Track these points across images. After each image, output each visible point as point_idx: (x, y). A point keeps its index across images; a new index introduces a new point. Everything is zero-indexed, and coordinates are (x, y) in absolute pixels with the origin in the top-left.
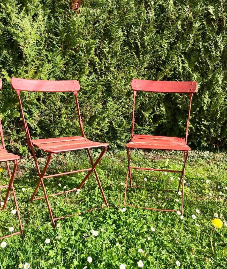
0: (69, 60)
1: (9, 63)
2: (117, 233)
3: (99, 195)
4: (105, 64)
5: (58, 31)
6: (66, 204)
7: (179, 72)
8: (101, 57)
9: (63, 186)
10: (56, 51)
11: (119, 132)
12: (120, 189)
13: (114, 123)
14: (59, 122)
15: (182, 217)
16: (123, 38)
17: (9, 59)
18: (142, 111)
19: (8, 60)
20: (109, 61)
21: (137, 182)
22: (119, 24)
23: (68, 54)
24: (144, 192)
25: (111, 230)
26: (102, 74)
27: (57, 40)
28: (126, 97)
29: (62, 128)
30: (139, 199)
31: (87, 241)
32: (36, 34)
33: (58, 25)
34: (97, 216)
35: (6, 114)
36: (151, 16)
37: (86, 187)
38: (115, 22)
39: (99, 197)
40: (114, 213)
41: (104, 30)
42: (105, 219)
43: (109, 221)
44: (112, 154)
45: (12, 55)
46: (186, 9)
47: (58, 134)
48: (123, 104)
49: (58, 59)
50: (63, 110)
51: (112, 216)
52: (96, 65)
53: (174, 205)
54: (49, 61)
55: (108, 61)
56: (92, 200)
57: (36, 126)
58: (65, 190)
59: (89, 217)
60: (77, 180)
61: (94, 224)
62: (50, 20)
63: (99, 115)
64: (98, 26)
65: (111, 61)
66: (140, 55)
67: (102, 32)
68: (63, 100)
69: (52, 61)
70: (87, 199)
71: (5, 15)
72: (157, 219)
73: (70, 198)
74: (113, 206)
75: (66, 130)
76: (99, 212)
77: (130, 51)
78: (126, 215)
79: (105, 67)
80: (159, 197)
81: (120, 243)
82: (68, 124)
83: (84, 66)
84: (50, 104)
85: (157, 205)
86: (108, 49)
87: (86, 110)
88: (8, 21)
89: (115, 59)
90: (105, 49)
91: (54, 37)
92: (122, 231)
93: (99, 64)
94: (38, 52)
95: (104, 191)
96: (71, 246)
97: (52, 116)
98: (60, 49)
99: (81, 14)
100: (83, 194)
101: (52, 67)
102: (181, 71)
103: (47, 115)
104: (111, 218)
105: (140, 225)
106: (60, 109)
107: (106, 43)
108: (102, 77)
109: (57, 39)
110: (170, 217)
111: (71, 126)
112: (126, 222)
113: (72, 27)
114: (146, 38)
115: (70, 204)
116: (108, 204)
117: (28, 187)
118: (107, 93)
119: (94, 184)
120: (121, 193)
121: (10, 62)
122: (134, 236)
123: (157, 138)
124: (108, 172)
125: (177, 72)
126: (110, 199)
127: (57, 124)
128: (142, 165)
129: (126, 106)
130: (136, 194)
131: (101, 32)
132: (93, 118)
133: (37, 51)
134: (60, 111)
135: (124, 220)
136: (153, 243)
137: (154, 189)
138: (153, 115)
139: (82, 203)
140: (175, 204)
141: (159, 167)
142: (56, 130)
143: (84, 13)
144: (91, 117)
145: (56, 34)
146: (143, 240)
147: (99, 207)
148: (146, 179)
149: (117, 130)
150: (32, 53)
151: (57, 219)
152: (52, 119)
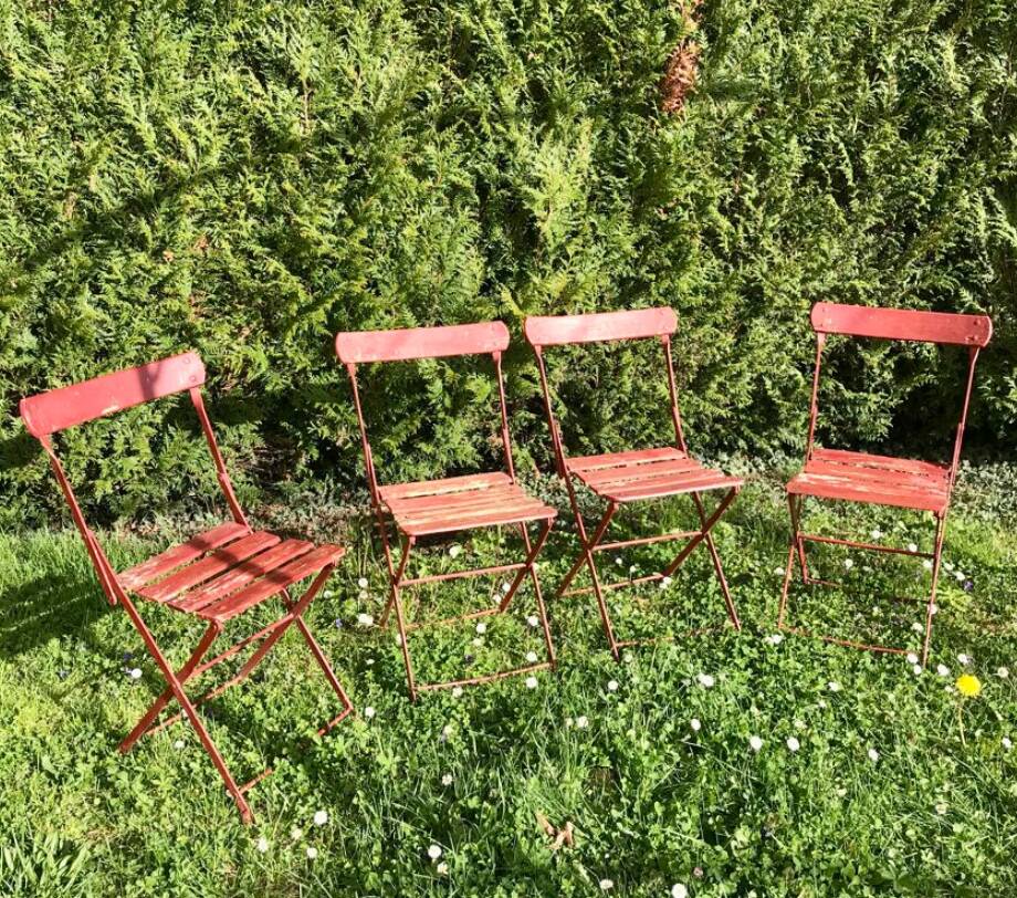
1: (505, 255)
2: (755, 688)
3: (717, 597)
4: (746, 231)
5: (623, 165)
6: (636, 612)
7: (977, 239)
8: (736, 215)
9: (628, 564)
12: (773, 584)
13: (768, 382)
14: (615, 387)
15: (917, 670)
16: (802, 161)
18: (860, 348)
20: (759, 224)
21: (823, 569)
23: (648, 219)
24: (836, 599)
25: (742, 680)
26: (736, 257)
27: (620, 186)
30: (821, 615)
31: (690, 695)
33: (625, 151)
34: (711, 647)
36: (886, 91)
37: (685, 573)
39: (718, 601)
40: (751, 644)
42: (731, 655)
43: (738, 661)
44: (762, 468)
46: (996, 63)
47: (609, 416)
49: (620, 233)
50: (627, 356)
51: (746, 650)
52: (722, 239)
53: (908, 640)
54: (598, 238)
55: (756, 223)
56: (701, 609)
57: (556, 398)
58: (635, 576)
59: (693, 647)
60: (662, 551)
61: (704, 663)
62: (606, 139)
63: (724, 365)
64: (730, 141)
65: (763, 223)
66: (851, 199)
67: (742, 152)
69: (606, 237)
70: (688, 605)
72: (854, 669)
73: (645, 597)
74: (753, 627)
75: (630, 405)
76: (717, 639)
77: (820, 192)
78: (779, 651)
79: (747, 239)
80: (874, 614)
81: (760, 707)
82: (636, 389)
83: (687, 246)
85: (865, 635)
86: (757, 192)
87: (689, 352)
88: (509, 159)
89: (777, 216)
90: (749, 194)
91: (614, 178)
92: (764, 684)
93: (731, 234)
95: (730, 586)
96: (659, 699)
97: (598, 371)
98: (627, 206)
99: (686, 121)
100: (677, 590)
101: (604, 252)
102: (984, 235)
103: (583, 370)
104: (742, 655)
105: (810, 675)
106: (617, 354)
107: (751, 177)
108: (736, 266)
109: (621, 182)
110: (888, 667)
111: (646, 395)
112: (777, 667)
113: (661, 157)
114: (868, 157)
115: (647, 614)
116: (738, 622)
117: (542, 561)
118: (751, 306)
119: (705, 566)
120: (774, 597)
121: (506, 252)
122: (791, 697)
123: (874, 464)
124: (746, 530)
125: (970, 240)
126: (745, 610)
127: (609, 390)
128: (852, 511)
130: (814, 602)
132: (706, 373)
134: (619, 358)
135: (774, 662)
136: (832, 716)
137: (867, 593)
138: (896, 358)
139: (675, 613)
140: (912, 638)
141: (901, 524)
142: (606, 405)
144: (701, 367)
145: (619, 173)
146: (811, 708)
147: (718, 627)
148: (849, 563)
149: (777, 406)
150: (560, 230)
151: (621, 644)
152: (595, 378)
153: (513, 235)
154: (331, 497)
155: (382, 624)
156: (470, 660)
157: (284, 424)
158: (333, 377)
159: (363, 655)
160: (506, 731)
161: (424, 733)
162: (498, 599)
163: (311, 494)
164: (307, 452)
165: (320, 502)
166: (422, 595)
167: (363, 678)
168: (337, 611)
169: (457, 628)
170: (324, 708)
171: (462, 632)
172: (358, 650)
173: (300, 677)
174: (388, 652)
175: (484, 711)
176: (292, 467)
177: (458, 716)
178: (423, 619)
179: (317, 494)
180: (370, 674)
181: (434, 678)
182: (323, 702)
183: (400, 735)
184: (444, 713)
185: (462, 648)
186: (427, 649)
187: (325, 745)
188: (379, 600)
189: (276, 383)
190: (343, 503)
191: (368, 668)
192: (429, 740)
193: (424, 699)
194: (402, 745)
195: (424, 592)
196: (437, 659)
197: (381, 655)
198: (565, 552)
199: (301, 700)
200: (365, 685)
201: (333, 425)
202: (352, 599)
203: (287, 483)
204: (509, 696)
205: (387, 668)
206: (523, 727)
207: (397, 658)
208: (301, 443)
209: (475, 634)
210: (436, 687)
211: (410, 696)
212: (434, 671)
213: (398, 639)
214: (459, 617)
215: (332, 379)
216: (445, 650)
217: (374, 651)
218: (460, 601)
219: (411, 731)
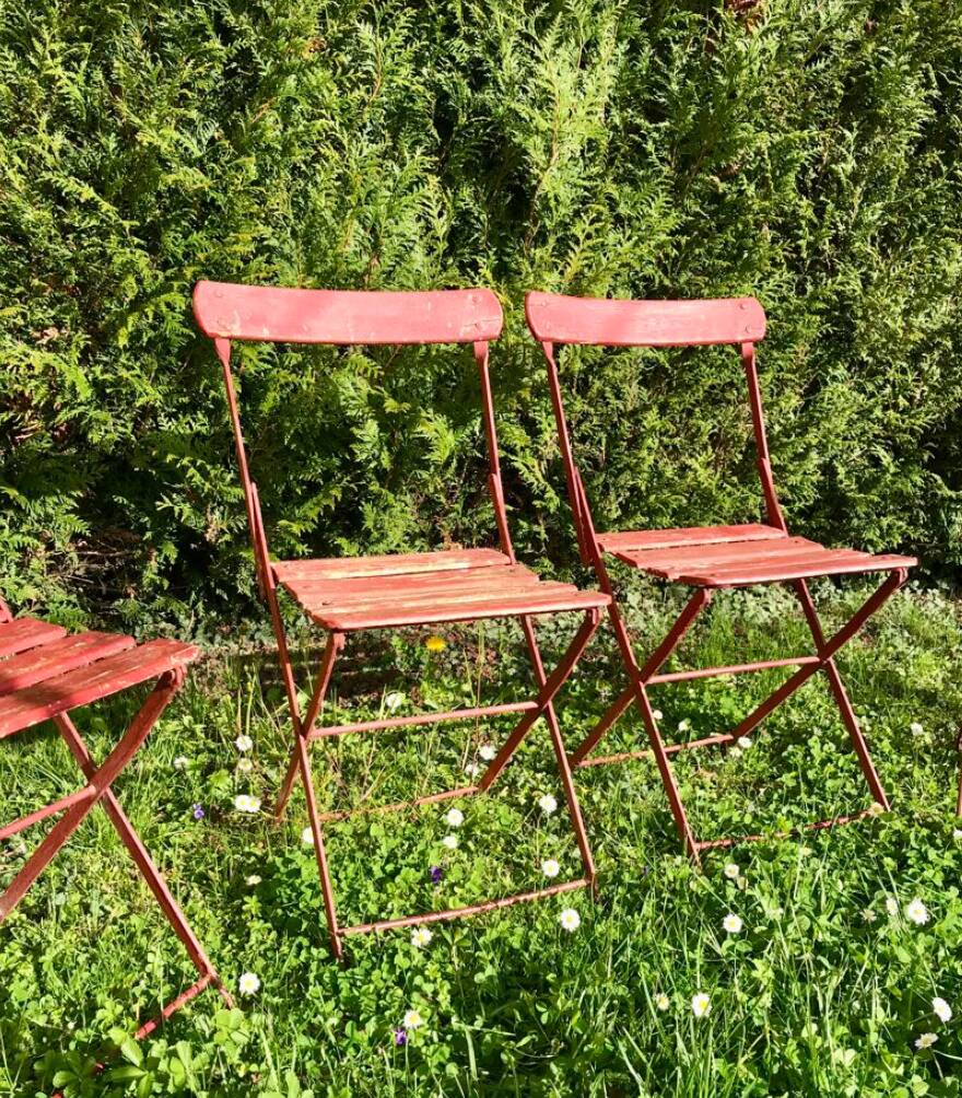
0: (697, 215)
1: (476, 235)
4: (834, 225)
5: (663, 100)
6: (700, 792)
8: (822, 198)
10: (646, 179)
11: (861, 510)
13: (841, 471)
14: (627, 466)
16: (925, 114)
17: (477, 219)
19: (473, 221)
20: (853, 216)
22: (915, 56)
23: (695, 192)
26: (818, 266)
27: (655, 135)
28: (905, 365)
29: (633, 489)
32: (591, 117)
33: (667, 77)
35: (464, 434)
37: (764, 733)
38: (897, 50)
41: (848, 85)
45: (487, 202)
47: (615, 515)
48: (888, 390)
49: (652, 212)
50: (651, 418)
52: (801, 232)
54: (619, 221)
55: (849, 216)
57: (544, 482)
58: (687, 737)
62: (636, 58)
63: (785, 440)
64: (824, 71)
65: (859, 214)
67: (840, 92)
68: (652, 376)
69: (630, 219)
70: (787, 781)
71: (480, 49)
75: (648, 497)
77: (944, 168)
79: (835, 240)
82: (656, 473)
83: (753, 237)
84: (601, 394)
86: (854, 162)
87: (737, 418)
88: (489, 71)
89: (878, 205)
90: (843, 165)
91: (647, 123)
93: (813, 226)
94: (586, 189)
97: (604, 441)
98: (666, 169)
99: (766, 25)
100: (760, 758)
103: (584, 439)
106: (635, 415)
107: (850, 136)
108: (814, 281)
109: (657, 130)
111: (670, 485)
113: (724, 82)
115: (719, 796)
118: (830, 346)
121: (477, 230)
127: (620, 472)
129: (902, 402)
131: (831, 95)
133: (586, 183)
134: (638, 422)
139: (769, 794)
142: (612, 497)
143: (778, 19)
144: (750, 445)
145: (654, 113)
149: (853, 503)
150: (566, 194)
151: (705, 845)
152: (600, 454)
153: (490, 204)
154: (200, 631)
155: (277, 812)
156: (440, 874)
157: (120, 499)
158: (201, 424)
159: (242, 868)
160: (531, 1021)
161: (361, 1026)
162: (475, 770)
163: (170, 627)
164: (160, 551)
165: (183, 637)
166: (345, 766)
167: (239, 911)
168: (198, 790)
169: (408, 820)
170: (159, 973)
171: (418, 824)
172: (232, 858)
173: (118, 910)
174: (287, 862)
175: (480, 977)
176: (136, 577)
177: (428, 988)
178: (350, 805)
179: (179, 626)
180: (252, 904)
181: (373, 909)
182: (157, 961)
183: (313, 1031)
184: (400, 982)
185: (422, 853)
186: (359, 855)
187: (150, 1064)
188: (272, 774)
189: (107, 430)
190: (218, 638)
191: (250, 891)
192: (371, 1041)
193: (357, 953)
194: (317, 1055)
195: (348, 760)
196: (378, 874)
197: (274, 868)
198: (567, 703)
199: (113, 956)
200: (243, 924)
201: (200, 503)
202: (224, 772)
203: (129, 605)
204: (526, 946)
205: (284, 892)
206: (569, 1014)
207: (304, 873)
208: (149, 535)
209: (443, 830)
210: (380, 928)
211: (331, 946)
212: (374, 895)
213: (307, 837)
214: (411, 801)
215: (196, 427)
216: (391, 857)
217: (262, 860)
218: (410, 776)
219: (334, 1021)
